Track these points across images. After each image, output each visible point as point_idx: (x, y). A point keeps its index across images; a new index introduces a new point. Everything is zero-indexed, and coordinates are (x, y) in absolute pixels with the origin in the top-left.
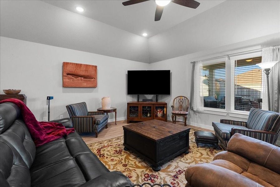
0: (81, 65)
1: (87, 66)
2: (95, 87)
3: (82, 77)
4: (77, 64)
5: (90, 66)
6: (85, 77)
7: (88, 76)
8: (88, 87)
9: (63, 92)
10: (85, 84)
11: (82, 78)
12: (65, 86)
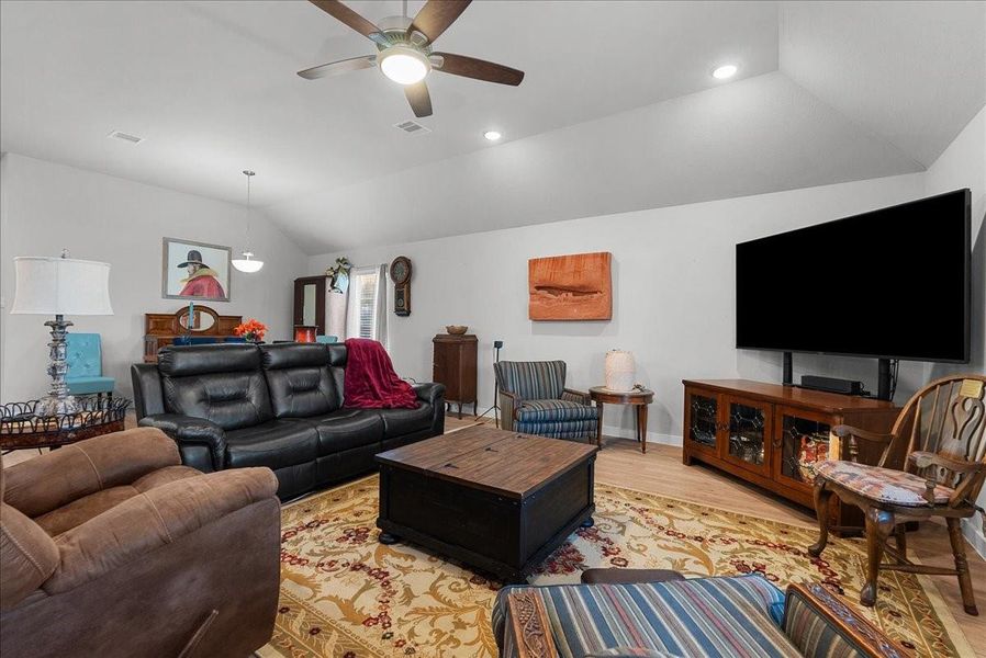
0: (564, 258)
1: (578, 258)
2: (606, 318)
3: (569, 291)
4: (555, 260)
5: (586, 256)
6: (577, 291)
7: (583, 287)
8: (584, 320)
9: (534, 333)
10: (575, 312)
11: (570, 294)
12: (536, 317)
